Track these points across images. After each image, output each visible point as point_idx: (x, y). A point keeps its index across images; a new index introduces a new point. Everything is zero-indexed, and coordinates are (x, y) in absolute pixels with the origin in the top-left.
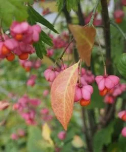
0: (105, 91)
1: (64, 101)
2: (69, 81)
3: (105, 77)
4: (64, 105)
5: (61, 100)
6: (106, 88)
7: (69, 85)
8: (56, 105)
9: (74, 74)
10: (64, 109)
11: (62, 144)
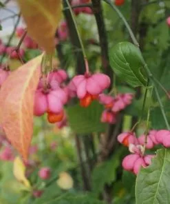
0: (88, 100)
1: (20, 115)
2: (26, 84)
3: (87, 77)
4: (21, 123)
5: (14, 115)
6: (88, 94)
7: (27, 90)
8: (9, 123)
9: (35, 72)
10: (21, 130)
11: (43, 184)
